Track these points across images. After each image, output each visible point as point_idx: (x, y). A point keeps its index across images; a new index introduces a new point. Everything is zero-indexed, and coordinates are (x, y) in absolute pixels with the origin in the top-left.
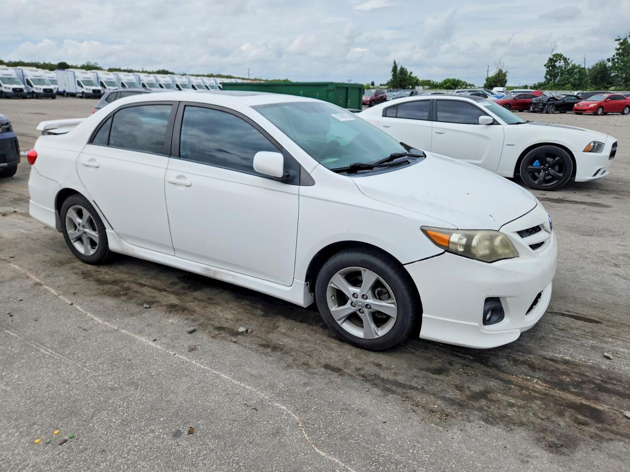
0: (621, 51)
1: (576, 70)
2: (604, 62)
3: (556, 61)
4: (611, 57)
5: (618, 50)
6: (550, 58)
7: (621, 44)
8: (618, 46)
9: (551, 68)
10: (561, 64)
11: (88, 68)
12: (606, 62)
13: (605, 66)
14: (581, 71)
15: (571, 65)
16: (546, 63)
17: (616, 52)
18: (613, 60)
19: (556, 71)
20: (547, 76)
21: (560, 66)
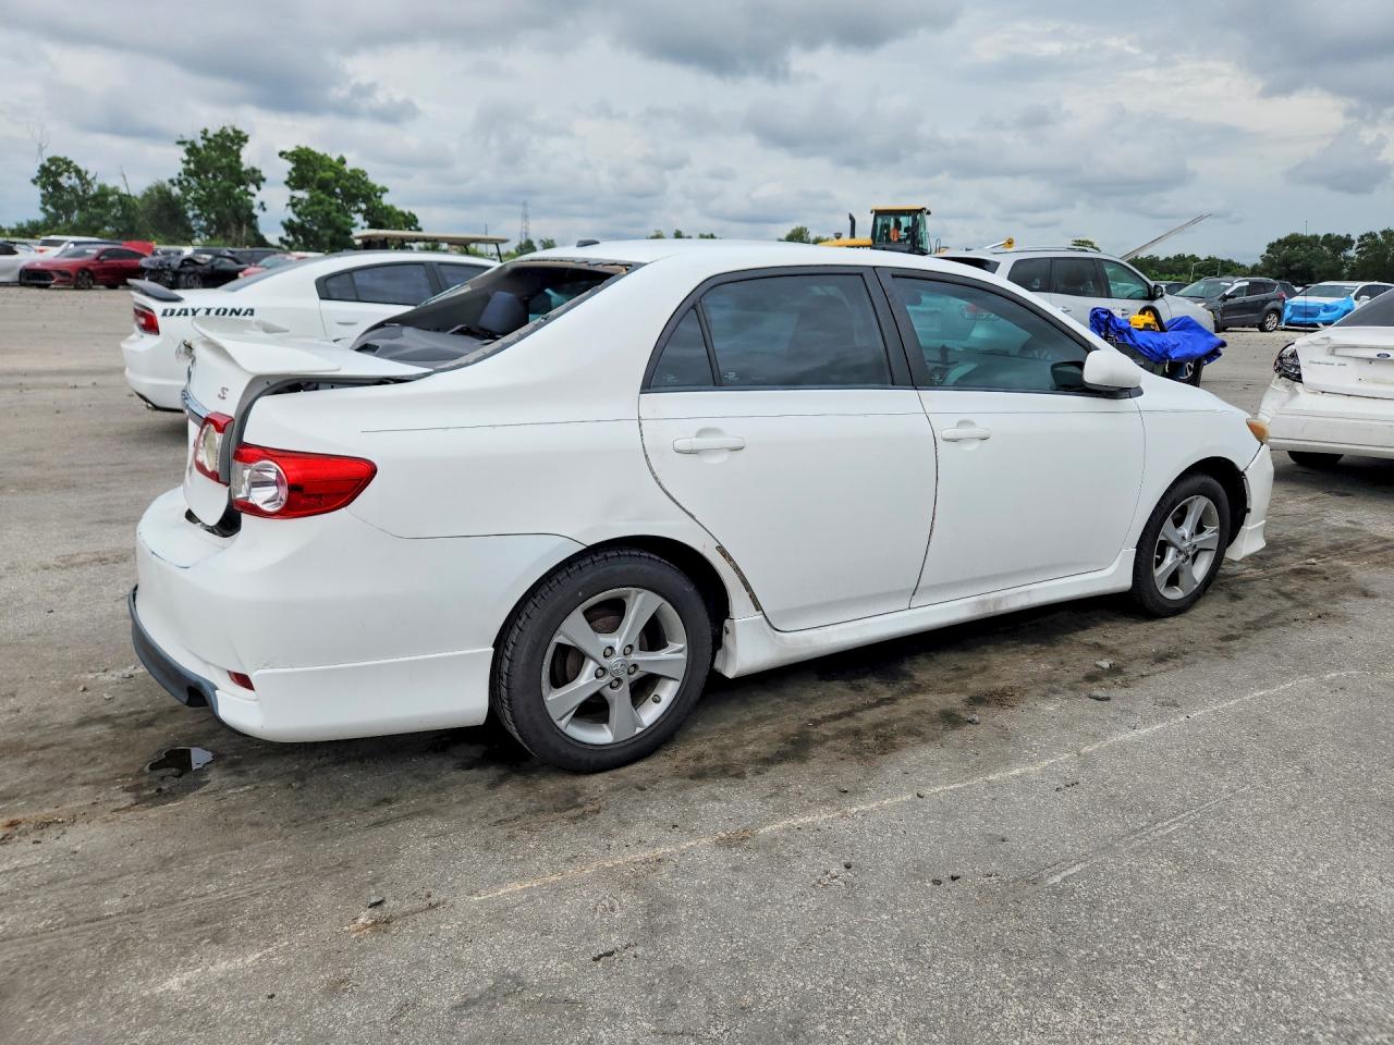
0: (192, 166)
1: (111, 199)
2: (164, 186)
3: (60, 174)
4: (175, 176)
5: (188, 163)
6: (43, 167)
7: (189, 152)
8: (186, 158)
9: (50, 189)
10: (71, 182)
12: (168, 185)
13: (169, 194)
14: (125, 201)
15: (96, 187)
16: (34, 177)
17: (184, 166)
18: (180, 182)
19: (66, 197)
20: (48, 207)
21: (70, 186)
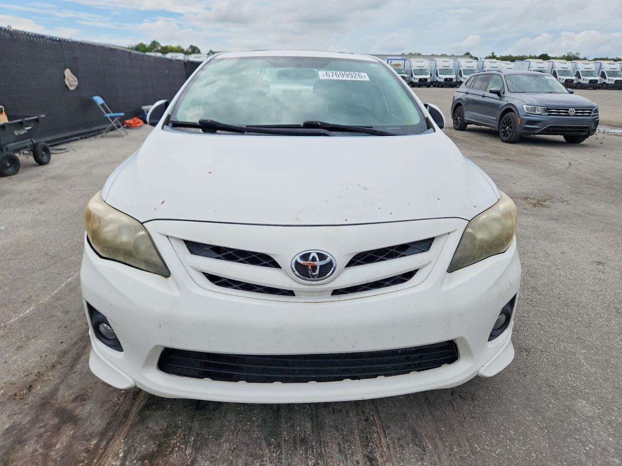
11: (569, 58)
